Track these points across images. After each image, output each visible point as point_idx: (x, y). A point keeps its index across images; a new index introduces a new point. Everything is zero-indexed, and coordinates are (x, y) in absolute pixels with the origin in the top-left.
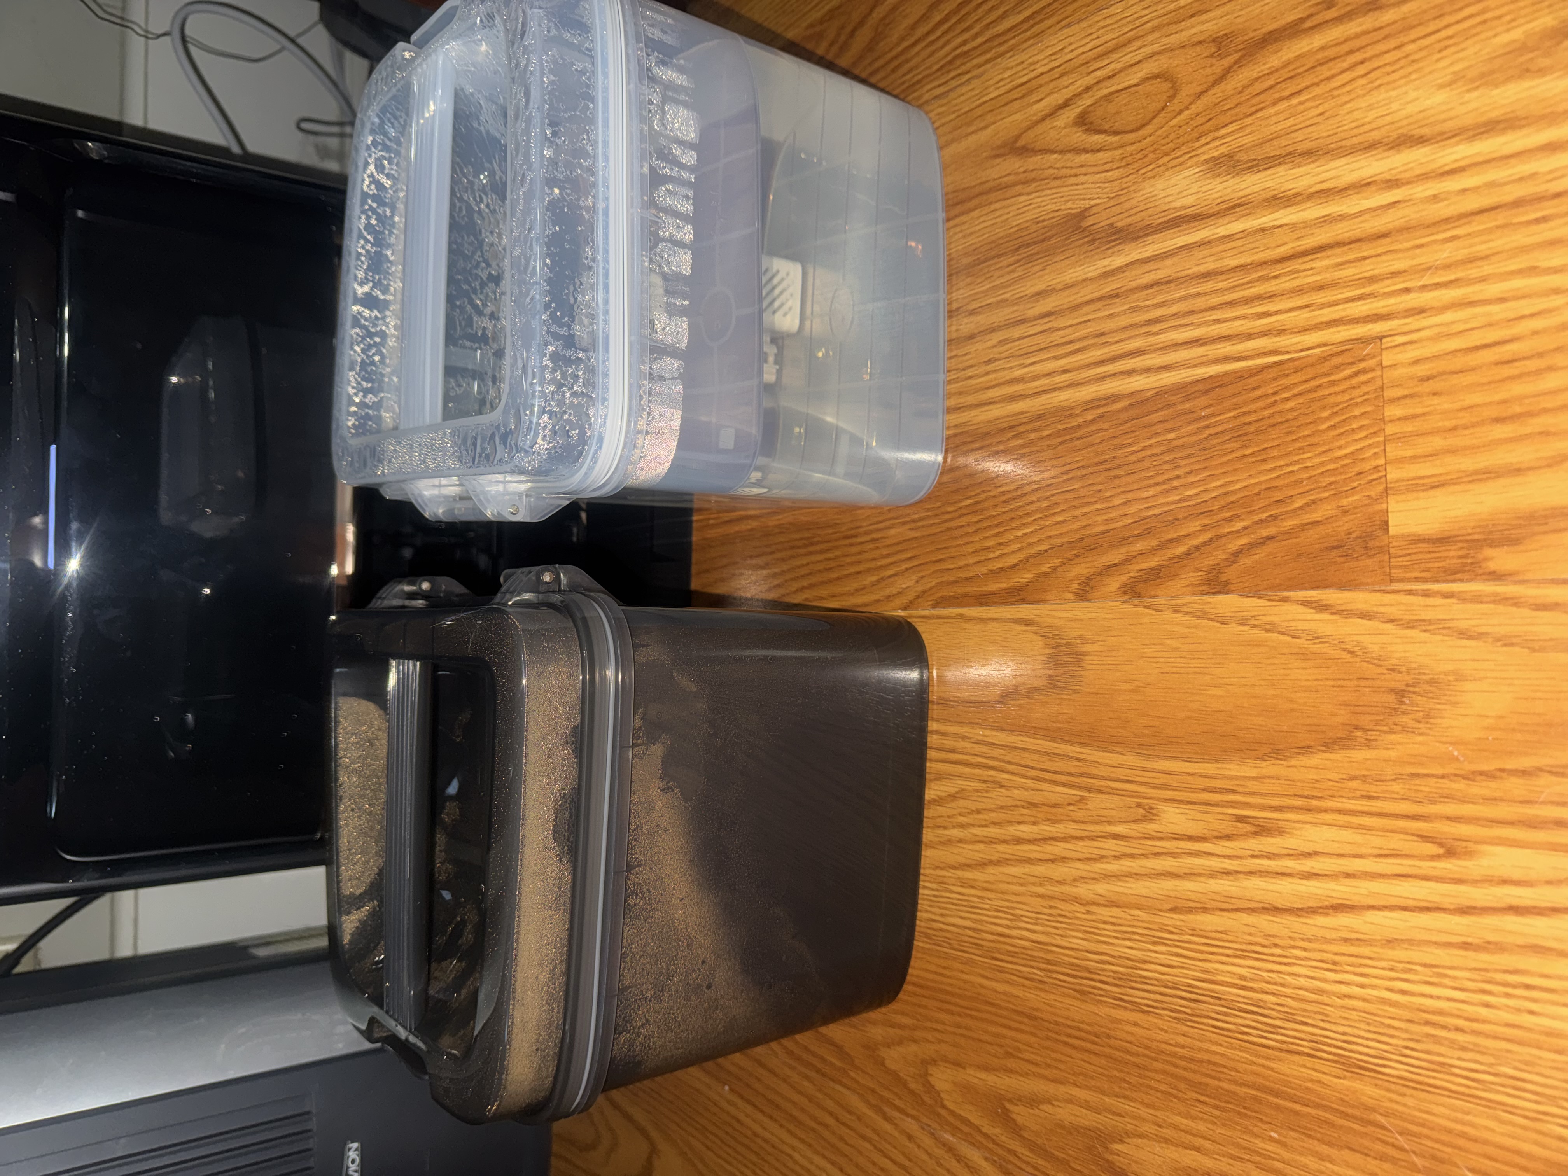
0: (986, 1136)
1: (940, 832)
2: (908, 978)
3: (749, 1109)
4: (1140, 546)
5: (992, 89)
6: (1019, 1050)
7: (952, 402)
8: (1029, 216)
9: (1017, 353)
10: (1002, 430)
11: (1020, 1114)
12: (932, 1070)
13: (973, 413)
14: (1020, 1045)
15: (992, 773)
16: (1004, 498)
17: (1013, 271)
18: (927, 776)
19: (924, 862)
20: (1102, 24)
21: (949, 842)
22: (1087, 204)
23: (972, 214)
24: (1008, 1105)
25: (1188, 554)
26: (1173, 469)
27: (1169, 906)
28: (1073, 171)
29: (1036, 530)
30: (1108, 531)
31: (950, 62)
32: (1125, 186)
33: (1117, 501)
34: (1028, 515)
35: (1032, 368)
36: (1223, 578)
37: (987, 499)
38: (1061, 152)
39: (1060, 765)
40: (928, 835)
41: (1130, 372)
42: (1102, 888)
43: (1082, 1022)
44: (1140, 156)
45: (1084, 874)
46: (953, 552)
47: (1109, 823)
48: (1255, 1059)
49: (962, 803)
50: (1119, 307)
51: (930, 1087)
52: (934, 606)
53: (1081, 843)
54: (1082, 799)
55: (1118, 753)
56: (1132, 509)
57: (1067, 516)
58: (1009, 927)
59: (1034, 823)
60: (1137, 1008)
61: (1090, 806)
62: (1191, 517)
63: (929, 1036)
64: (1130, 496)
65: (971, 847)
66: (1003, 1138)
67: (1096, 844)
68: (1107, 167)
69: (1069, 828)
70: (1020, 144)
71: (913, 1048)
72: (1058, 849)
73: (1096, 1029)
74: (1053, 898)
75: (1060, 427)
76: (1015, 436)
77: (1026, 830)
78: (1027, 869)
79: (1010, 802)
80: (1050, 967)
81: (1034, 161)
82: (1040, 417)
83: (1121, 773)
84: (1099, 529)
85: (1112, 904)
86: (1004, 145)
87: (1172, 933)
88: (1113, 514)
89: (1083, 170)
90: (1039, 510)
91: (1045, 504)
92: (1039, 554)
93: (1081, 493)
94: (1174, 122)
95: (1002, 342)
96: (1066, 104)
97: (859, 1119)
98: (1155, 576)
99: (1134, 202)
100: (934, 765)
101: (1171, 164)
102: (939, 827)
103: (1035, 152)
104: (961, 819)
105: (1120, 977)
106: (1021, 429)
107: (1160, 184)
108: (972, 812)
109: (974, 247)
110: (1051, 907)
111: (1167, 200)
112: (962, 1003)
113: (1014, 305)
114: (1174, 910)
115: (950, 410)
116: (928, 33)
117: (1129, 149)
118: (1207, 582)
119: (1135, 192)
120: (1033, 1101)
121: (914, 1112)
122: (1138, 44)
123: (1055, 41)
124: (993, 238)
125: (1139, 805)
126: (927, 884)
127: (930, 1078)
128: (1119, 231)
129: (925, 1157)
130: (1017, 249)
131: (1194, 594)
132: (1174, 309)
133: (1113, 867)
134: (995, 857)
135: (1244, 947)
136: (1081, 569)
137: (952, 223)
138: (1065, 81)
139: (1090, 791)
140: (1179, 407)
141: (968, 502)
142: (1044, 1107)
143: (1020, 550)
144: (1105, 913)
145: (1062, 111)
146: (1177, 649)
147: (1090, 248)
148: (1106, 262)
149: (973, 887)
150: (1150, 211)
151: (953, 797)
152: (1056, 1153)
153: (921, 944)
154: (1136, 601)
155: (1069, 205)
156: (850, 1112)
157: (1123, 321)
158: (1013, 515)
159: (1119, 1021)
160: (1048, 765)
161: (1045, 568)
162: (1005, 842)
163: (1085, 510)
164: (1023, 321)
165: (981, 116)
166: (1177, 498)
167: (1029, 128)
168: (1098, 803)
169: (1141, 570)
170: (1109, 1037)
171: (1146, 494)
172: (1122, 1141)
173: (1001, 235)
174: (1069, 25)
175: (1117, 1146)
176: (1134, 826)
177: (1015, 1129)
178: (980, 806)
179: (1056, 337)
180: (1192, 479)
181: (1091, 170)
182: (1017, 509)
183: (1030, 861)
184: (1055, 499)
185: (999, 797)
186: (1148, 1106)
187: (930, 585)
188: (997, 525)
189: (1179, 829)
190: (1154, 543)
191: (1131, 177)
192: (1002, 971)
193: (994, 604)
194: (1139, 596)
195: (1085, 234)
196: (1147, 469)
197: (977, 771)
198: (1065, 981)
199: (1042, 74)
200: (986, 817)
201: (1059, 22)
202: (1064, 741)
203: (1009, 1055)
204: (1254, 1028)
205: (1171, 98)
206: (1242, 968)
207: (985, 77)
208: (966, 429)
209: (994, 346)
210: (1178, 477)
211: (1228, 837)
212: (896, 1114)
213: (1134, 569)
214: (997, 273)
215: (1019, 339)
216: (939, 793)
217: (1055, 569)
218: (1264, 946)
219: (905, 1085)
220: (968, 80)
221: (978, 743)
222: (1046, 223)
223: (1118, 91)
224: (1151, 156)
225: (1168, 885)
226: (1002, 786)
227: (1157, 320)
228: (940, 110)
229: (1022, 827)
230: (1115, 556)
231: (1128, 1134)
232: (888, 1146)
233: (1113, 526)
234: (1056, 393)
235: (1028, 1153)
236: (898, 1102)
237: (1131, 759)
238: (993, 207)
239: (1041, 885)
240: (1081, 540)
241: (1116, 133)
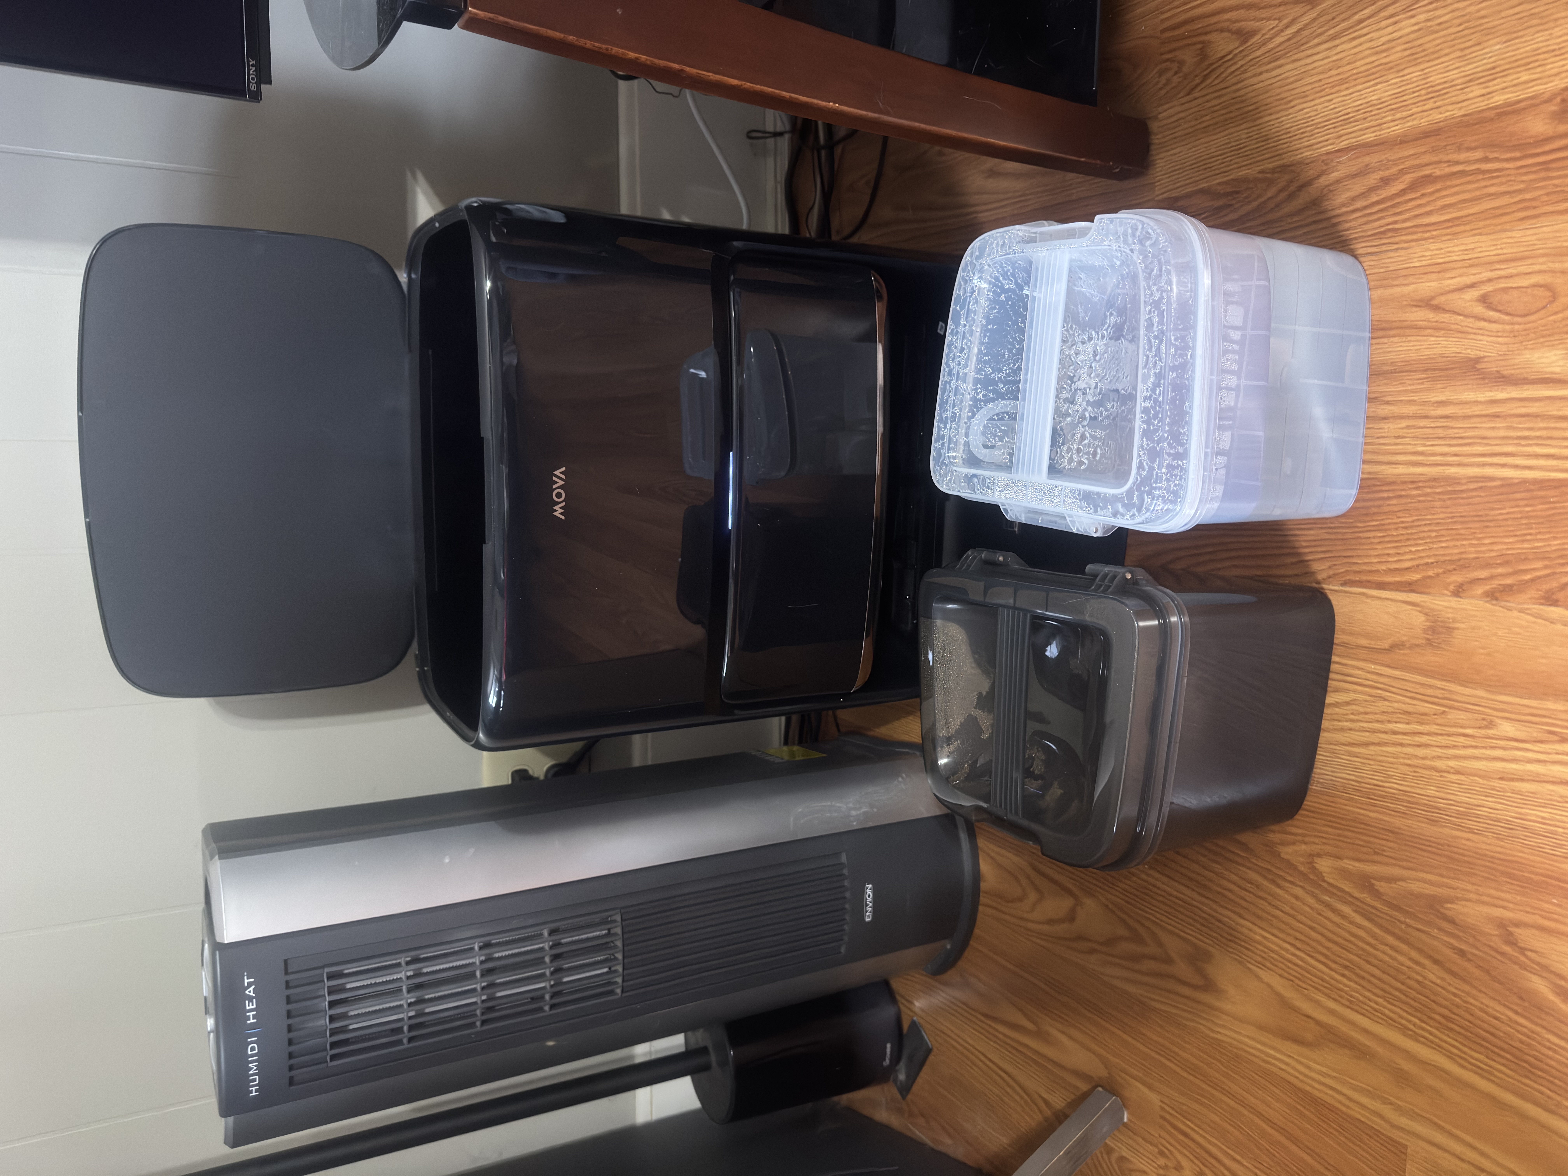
0: (1356, 898)
1: (1336, 723)
2: (1303, 806)
3: (1165, 879)
4: (1500, 570)
5: (1415, 260)
6: (1384, 851)
7: (1369, 457)
8: (1435, 351)
9: (1421, 436)
10: (1404, 483)
11: (1382, 886)
12: (1316, 860)
13: (1383, 467)
14: (1385, 848)
15: (1379, 692)
16: (1403, 525)
17: (1422, 384)
18: (1329, 689)
19: (1321, 740)
20: (1505, 240)
21: (1342, 730)
22: (1482, 354)
23: (1392, 339)
24: (1373, 881)
25: (1533, 580)
26: (1528, 529)
27: (1499, 776)
28: (1474, 331)
29: (1426, 549)
30: (1478, 558)
31: (1383, 233)
32: (1511, 349)
33: (1487, 541)
34: (1420, 539)
35: (1431, 448)
36: (1555, 597)
37: (1389, 524)
38: (1465, 316)
39: (1429, 692)
40: (1325, 724)
41: (1504, 466)
42: (1452, 763)
43: (1431, 837)
44: (1524, 333)
45: (1440, 755)
46: (1360, 553)
47: (1462, 727)
48: (1545, 861)
49: (1354, 707)
50: (1499, 424)
51: (1314, 870)
52: (1342, 585)
53: (1440, 737)
54: (1444, 712)
55: (1472, 688)
56: (1496, 548)
57: (1451, 544)
58: (1382, 781)
59: (1408, 723)
60: (1471, 831)
61: (1449, 717)
62: (1537, 559)
63: (1316, 840)
64: (1496, 540)
65: (1357, 733)
66: (1368, 900)
67: (1451, 738)
68: (1500, 334)
69: (1434, 728)
70: (1434, 302)
71: (1304, 847)
72: (1424, 739)
73: (1442, 841)
74: (1417, 767)
75: (1449, 489)
76: (1414, 488)
77: (1401, 727)
78: (1399, 749)
79: (1390, 710)
80: (1411, 805)
81: (1445, 317)
82: (1435, 479)
83: (1473, 700)
84: (1473, 556)
85: (1458, 772)
86: (1422, 300)
87: (1499, 791)
88: (1483, 549)
89: (1481, 332)
90: (1429, 537)
91: (1434, 534)
92: (1427, 564)
93: (1463, 532)
94: (1552, 318)
95: (1408, 427)
96: (1472, 286)
97: (1257, 887)
98: (1509, 589)
99: (1517, 361)
100: (1333, 682)
101: (1547, 344)
102: (1334, 720)
103: (1445, 311)
104: (1352, 717)
105: (1458, 813)
106: (1420, 484)
107: (1537, 355)
108: (1362, 713)
109: (1392, 361)
110: (1415, 772)
111: (1541, 365)
112: (1343, 822)
113: (1421, 405)
114: (1501, 779)
115: (1364, 462)
116: (1365, 207)
117: (1517, 327)
118: (1543, 598)
119: (1518, 354)
120: (1390, 880)
121: (1302, 884)
122: (1530, 261)
123: (1469, 242)
124: (1408, 359)
125: (1484, 719)
126: (1321, 753)
127: (1315, 865)
128: (1503, 377)
129: (1308, 909)
130: (1426, 370)
131: (1534, 604)
132: (1538, 434)
133: (1462, 752)
134: (1377, 741)
135: (1546, 802)
136: (1457, 578)
137: (1374, 341)
138: (1473, 270)
139: (1450, 707)
140: (1535, 493)
141: (1375, 523)
142: (1399, 883)
143: (1412, 559)
144: (1454, 777)
145: (1469, 290)
146: (1519, 634)
147: (1482, 382)
148: (1492, 394)
149: (1357, 757)
150: (1529, 370)
151: (1348, 703)
152: (1407, 908)
153: (1314, 787)
154: (1494, 602)
155: (1469, 351)
156: (1250, 883)
157: (1502, 433)
158: (1410, 537)
159: (1458, 837)
160: (1422, 690)
161: (1431, 573)
162: (1386, 733)
163: (1464, 543)
164: (1426, 417)
165: (1405, 276)
166: (1530, 546)
167: (1442, 294)
168: (1453, 715)
169: (1500, 585)
170: (1449, 846)
171: (1507, 540)
172: (1453, 903)
173: (1414, 358)
174: (1480, 234)
175: (1449, 905)
176: (1479, 731)
177: (1377, 895)
178: (1368, 710)
179: (1451, 432)
180: (1539, 537)
181: (1487, 333)
182: (1412, 534)
183: (1402, 745)
184: (1442, 532)
185: (1383, 706)
186: (1473, 884)
187: (1340, 571)
188: (1396, 542)
189: (1511, 735)
190: (1510, 570)
191: (1516, 345)
192: (1375, 805)
193: (1391, 590)
194: (1497, 599)
195: (1477, 373)
196: (1509, 526)
197: (1367, 689)
198: (1421, 814)
199: (1455, 261)
200: (1372, 717)
201: (1472, 230)
202: (1433, 678)
203: (1376, 853)
204: (1548, 845)
205: (1551, 302)
206: (1545, 813)
207: (1410, 251)
208: (1378, 476)
209: (1403, 428)
210: (1531, 534)
211: (1541, 742)
212: (1288, 885)
213: (1495, 583)
214: (1409, 382)
215: (1422, 428)
216: (1337, 700)
217: (1438, 575)
218: (1559, 802)
219: (1295, 867)
220: (1397, 249)
221: (1369, 672)
222: (1449, 359)
223: (1512, 288)
224: (1532, 335)
225: (1499, 765)
226: (1385, 700)
227: (1526, 438)
228: (1372, 263)
229: (1398, 725)
230: (1483, 574)
231: (1458, 898)
232: (1280, 904)
233: (1481, 555)
234: (1448, 468)
235: (1386, 908)
236: (1289, 878)
237: (1480, 693)
238: (1409, 338)
239: (1409, 759)
240: (1459, 560)
241: (1507, 314)
